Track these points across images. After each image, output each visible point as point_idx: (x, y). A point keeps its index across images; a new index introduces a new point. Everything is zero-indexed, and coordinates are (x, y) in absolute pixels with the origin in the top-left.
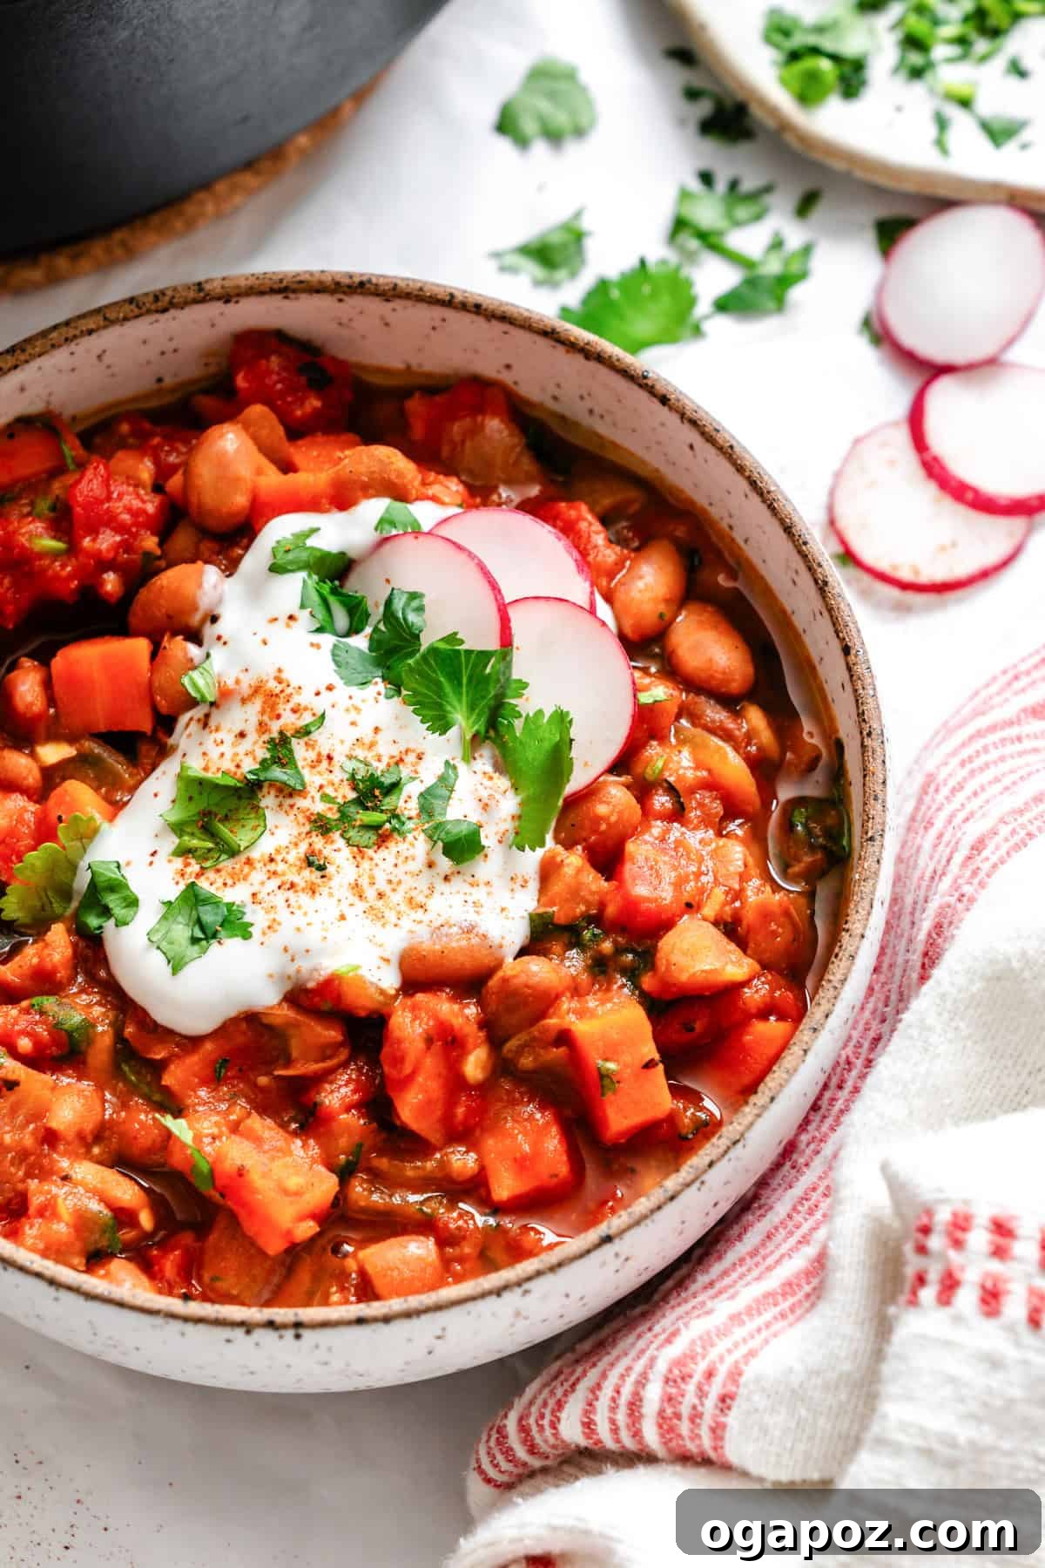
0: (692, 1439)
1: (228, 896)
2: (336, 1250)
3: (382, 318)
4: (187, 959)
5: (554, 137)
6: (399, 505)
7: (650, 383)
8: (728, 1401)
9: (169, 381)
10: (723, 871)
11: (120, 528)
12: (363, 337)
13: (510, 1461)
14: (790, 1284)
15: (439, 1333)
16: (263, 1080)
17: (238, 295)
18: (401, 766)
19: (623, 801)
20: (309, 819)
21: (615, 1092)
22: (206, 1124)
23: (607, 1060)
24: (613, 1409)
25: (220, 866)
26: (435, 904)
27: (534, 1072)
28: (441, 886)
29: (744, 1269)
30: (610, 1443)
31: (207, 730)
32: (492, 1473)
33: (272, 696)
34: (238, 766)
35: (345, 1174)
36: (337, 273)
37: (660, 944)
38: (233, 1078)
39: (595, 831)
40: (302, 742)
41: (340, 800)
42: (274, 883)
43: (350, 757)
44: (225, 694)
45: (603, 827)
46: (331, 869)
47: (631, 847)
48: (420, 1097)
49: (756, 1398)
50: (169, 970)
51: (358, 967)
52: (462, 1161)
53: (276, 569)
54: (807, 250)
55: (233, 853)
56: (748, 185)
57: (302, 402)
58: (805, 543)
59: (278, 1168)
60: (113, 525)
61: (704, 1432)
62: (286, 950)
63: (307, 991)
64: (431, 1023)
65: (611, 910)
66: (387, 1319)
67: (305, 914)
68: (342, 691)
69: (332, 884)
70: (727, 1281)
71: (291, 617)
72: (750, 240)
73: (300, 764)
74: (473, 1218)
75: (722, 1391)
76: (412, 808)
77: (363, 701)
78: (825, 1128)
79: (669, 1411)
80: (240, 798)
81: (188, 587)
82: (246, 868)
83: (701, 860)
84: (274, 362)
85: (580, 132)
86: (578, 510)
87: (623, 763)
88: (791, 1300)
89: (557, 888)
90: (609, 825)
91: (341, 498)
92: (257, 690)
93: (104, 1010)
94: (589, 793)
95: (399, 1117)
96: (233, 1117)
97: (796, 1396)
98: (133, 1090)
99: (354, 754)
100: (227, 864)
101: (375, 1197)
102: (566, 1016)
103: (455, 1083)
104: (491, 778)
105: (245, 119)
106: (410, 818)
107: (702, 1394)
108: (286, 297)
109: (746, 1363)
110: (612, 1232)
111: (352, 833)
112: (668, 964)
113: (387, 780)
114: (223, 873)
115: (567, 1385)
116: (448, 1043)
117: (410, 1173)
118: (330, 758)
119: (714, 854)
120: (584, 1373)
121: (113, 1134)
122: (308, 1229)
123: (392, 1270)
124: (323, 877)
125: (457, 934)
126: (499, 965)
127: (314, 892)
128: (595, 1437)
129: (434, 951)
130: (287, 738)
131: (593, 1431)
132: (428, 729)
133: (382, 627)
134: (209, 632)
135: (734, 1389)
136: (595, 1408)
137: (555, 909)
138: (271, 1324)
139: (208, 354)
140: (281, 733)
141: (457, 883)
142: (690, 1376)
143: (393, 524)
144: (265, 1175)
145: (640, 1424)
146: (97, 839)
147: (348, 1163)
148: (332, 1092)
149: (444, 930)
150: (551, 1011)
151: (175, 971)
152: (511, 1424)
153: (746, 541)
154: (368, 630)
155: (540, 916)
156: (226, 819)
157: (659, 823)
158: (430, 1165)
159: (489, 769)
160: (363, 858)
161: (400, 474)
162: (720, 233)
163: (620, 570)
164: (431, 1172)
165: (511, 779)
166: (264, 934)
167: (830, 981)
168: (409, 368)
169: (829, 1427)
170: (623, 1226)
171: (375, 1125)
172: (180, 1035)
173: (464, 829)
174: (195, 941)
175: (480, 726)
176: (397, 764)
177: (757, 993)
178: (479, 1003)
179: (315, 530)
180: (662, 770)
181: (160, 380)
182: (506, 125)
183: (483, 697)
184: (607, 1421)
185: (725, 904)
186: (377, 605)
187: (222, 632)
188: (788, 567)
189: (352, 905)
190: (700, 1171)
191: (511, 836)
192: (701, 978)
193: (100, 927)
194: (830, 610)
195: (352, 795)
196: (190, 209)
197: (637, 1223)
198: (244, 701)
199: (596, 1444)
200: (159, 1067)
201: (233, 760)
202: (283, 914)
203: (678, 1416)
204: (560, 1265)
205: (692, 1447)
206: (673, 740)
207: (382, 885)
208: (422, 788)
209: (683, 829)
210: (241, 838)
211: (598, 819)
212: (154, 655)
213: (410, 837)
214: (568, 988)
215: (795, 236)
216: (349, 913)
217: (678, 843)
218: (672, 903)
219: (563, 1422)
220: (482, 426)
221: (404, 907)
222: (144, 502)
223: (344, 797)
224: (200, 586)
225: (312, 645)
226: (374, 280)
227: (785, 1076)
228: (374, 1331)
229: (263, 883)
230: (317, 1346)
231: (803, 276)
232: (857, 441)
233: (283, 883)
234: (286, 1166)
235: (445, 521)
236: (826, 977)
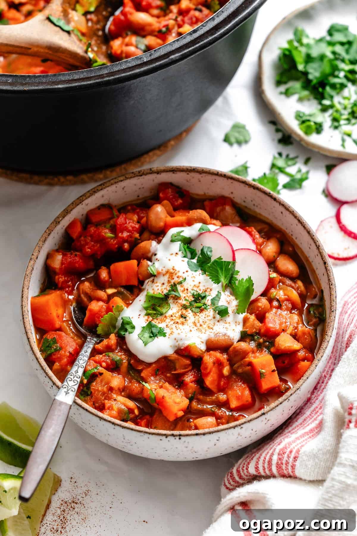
0: (286, 470)
1: (160, 325)
2: (188, 420)
3: (199, 179)
4: (149, 342)
5: (239, 143)
6: (205, 225)
7: (271, 195)
8: (296, 458)
9: (141, 196)
10: (292, 322)
11: (129, 231)
12: (193, 185)
13: (234, 482)
14: (312, 430)
15: (218, 439)
16: (168, 375)
17: (161, 172)
18: (206, 292)
19: (265, 302)
20: (181, 306)
21: (264, 378)
22: (153, 386)
23: (262, 369)
24: (264, 464)
25: (158, 318)
26: (215, 328)
27: (242, 373)
28: (217, 323)
29: (298, 428)
30: (263, 473)
31: (153, 283)
32: (228, 485)
33: (171, 273)
34: (162, 292)
35: (191, 400)
36: (188, 166)
37: (276, 340)
38: (160, 374)
39: (258, 310)
40: (180, 285)
41: (190, 301)
42: (172, 322)
43: (192, 290)
44: (159, 273)
45: (260, 309)
46: (187, 318)
47: (267, 315)
48: (212, 378)
49: (304, 457)
50: (144, 345)
51: (195, 343)
52: (222, 397)
53: (172, 241)
54: (308, 172)
55: (162, 314)
56: (291, 156)
57: (177, 201)
58: (313, 236)
59: (173, 396)
60: (127, 230)
61: (290, 468)
62: (175, 339)
63: (181, 350)
64: (215, 358)
65: (262, 331)
66: (204, 434)
67: (181, 330)
68: (190, 272)
69: (188, 322)
70: (294, 431)
71: (177, 254)
72: (292, 170)
73: (179, 291)
74: (225, 412)
75: (295, 456)
76: (209, 303)
77: (196, 275)
78: (319, 393)
79: (280, 462)
80: (163, 301)
81: (148, 246)
82: (165, 319)
83: (286, 319)
84: (170, 190)
85: (246, 142)
86: (252, 229)
87: (265, 294)
88: (312, 434)
89: (248, 324)
90: (262, 309)
91: (189, 223)
92: (167, 272)
93: (125, 356)
94: (256, 300)
95: (205, 384)
96: (160, 384)
97: (315, 456)
98: (133, 378)
99: (193, 289)
100: (160, 317)
101: (199, 406)
102: (251, 358)
103: (221, 375)
104: (230, 296)
105: (161, 131)
106: (209, 305)
107: (289, 457)
108: (174, 173)
109: (301, 448)
110: (265, 412)
111: (193, 309)
112: (278, 344)
113: (203, 295)
114: (158, 320)
115: (250, 459)
116: (219, 364)
117: (208, 400)
118: (187, 290)
119: (290, 317)
120: (255, 455)
121: (127, 389)
122: (181, 414)
123: (204, 425)
124: (186, 320)
125: (221, 335)
126: (233, 344)
127: (183, 324)
128: (259, 471)
129: (215, 340)
130: (176, 284)
131: (258, 470)
132: (214, 283)
133: (200, 256)
134: (154, 258)
135: (298, 455)
136: (259, 463)
137: (248, 330)
138: (173, 435)
139: (151, 189)
140: (174, 283)
141: (221, 322)
142: (285, 453)
143: (203, 230)
144: (170, 398)
145: (271, 467)
146: (123, 311)
147: (192, 397)
148: (188, 377)
149: (218, 334)
150: (247, 356)
151: (145, 345)
152: (234, 471)
153: (296, 238)
154: (196, 258)
155: (243, 331)
156: (159, 306)
157: (275, 309)
158: (214, 398)
159: (229, 294)
160: (196, 315)
161: (205, 217)
162: (284, 168)
163: (263, 244)
164: (214, 400)
165: (235, 296)
166: (169, 335)
167: (322, 348)
168: (205, 194)
169: (324, 465)
170: (268, 410)
171: (199, 386)
172: (146, 363)
173: (224, 308)
174: (150, 337)
175: (227, 282)
176: (205, 292)
177: (301, 354)
178: (227, 355)
179: (183, 231)
180: (276, 295)
181: (138, 196)
182: (227, 139)
183: (228, 274)
184: (262, 467)
185: (293, 330)
186: (199, 251)
187: (157, 258)
188: (308, 244)
189: (193, 328)
190: (288, 396)
191: (236, 311)
192: (287, 348)
193: (124, 334)
194: (320, 253)
195: (193, 299)
196: (142, 159)
197: (271, 410)
198: (164, 275)
199: (259, 473)
200: (140, 371)
201: (161, 291)
202: (175, 330)
203: (282, 464)
204: (251, 420)
205: (285, 472)
206: (278, 288)
207: (201, 323)
208: (212, 298)
209: (281, 311)
210: (164, 311)
211: (259, 307)
212: (138, 265)
213: (209, 310)
214: (251, 351)
215: (304, 169)
216: (192, 329)
217: (280, 314)
218: (279, 329)
219: (249, 468)
220: (225, 209)
221: (207, 328)
222: (135, 225)
223: (191, 300)
224: (151, 246)
225: (182, 261)
226: (197, 168)
227: (311, 372)
228: (200, 437)
229: (169, 322)
230: (185, 442)
231: (306, 178)
232: (322, 222)
233: (175, 322)
234: (175, 396)
235: (217, 229)
236: (321, 347)
